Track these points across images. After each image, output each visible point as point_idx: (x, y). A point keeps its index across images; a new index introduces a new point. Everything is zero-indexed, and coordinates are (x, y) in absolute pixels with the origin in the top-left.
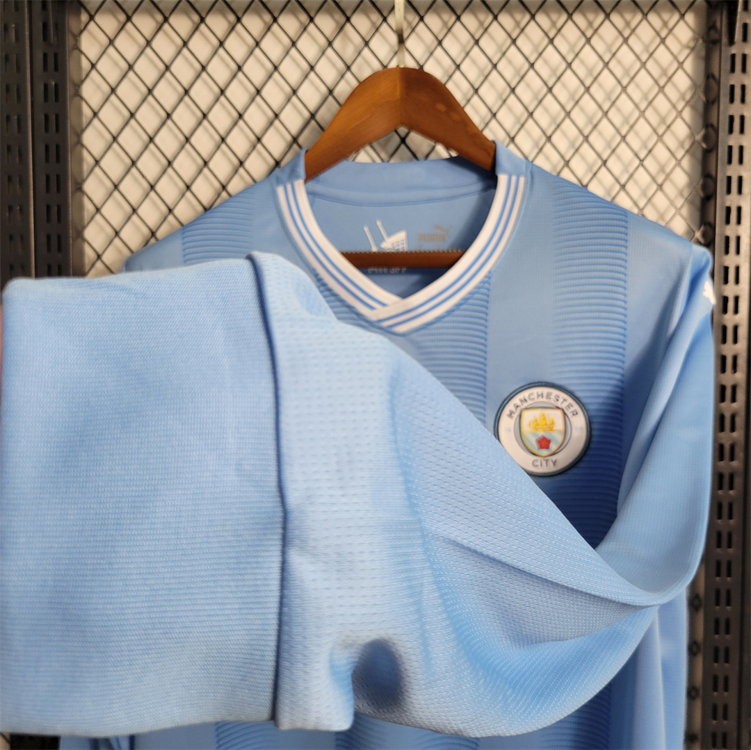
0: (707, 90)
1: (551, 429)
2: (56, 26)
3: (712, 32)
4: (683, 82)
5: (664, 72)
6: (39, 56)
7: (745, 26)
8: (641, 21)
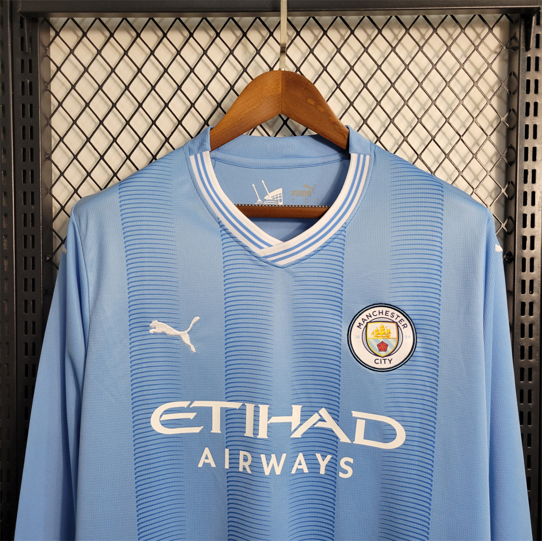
0: (509, 84)
1: (388, 337)
2: (30, 40)
3: (513, 41)
4: (491, 78)
5: (478, 71)
6: (18, 62)
7: (538, 36)
8: (460, 34)
